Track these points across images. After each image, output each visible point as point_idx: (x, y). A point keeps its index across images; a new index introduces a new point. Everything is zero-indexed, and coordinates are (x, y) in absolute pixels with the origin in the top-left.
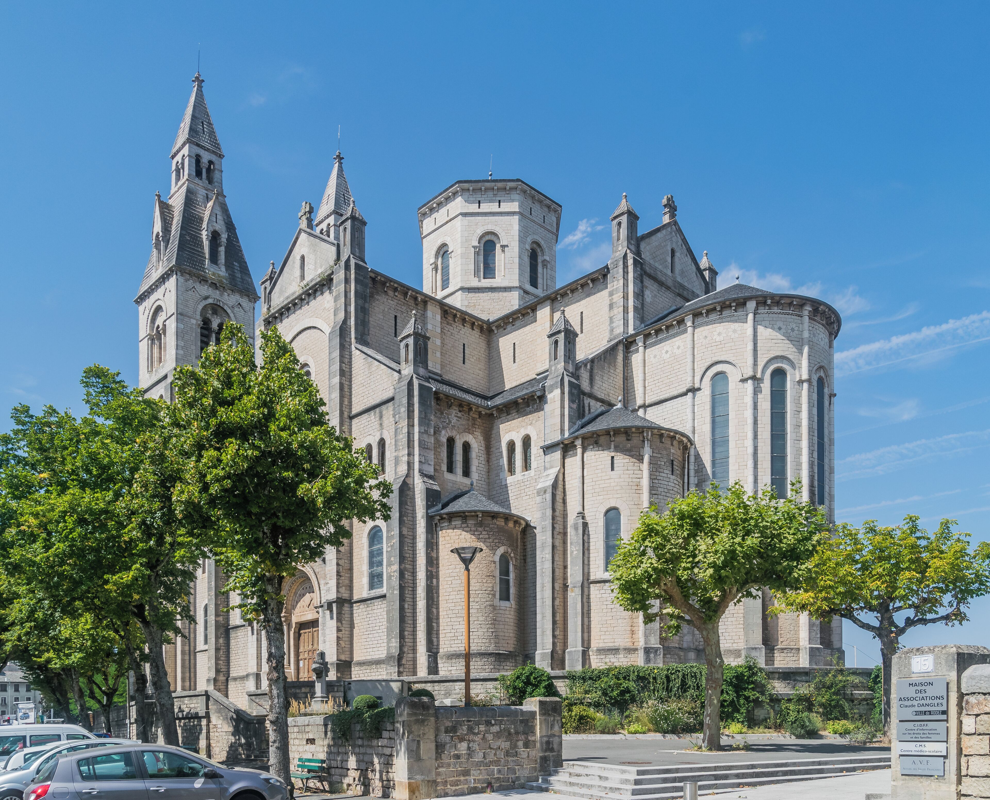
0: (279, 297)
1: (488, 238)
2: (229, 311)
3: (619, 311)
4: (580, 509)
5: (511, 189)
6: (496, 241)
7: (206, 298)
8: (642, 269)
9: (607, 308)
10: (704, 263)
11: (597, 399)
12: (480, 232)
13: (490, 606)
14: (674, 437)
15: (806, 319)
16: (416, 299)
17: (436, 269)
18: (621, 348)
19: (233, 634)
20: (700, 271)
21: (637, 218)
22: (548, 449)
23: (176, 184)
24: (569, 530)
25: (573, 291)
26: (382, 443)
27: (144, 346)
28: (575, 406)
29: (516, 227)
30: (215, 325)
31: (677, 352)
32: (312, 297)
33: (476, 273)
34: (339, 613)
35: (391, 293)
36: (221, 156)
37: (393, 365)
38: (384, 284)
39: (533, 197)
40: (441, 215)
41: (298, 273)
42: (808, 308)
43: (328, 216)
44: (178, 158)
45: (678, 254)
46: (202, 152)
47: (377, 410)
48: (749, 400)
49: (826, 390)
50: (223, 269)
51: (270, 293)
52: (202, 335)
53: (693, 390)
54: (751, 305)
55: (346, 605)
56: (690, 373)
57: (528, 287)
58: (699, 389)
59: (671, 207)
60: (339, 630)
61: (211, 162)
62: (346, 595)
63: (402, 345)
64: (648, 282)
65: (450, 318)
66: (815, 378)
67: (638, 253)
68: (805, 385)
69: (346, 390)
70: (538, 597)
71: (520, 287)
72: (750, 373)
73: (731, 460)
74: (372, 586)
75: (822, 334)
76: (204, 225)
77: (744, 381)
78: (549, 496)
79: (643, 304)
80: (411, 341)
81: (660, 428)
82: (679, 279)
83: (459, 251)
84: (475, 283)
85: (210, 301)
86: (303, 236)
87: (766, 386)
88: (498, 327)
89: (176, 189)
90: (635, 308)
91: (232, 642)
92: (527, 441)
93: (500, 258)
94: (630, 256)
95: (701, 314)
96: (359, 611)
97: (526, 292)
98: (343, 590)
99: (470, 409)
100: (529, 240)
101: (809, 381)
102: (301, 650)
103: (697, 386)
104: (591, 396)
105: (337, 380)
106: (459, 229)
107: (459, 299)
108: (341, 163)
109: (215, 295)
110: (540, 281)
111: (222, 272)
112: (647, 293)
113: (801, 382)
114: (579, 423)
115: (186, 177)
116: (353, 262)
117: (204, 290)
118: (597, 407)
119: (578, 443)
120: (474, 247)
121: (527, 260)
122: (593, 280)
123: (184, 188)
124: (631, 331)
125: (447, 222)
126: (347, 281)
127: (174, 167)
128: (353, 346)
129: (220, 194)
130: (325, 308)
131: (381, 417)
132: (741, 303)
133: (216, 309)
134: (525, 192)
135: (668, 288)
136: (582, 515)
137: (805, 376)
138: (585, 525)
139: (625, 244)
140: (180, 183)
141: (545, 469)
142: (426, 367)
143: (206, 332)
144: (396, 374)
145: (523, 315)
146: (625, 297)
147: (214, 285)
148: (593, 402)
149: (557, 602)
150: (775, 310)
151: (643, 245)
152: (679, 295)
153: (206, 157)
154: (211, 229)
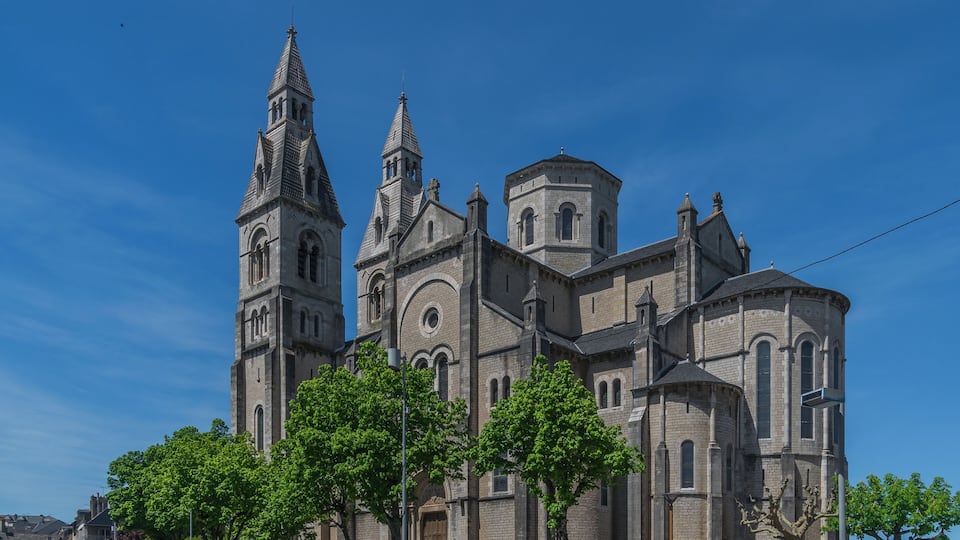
0: (408, 251)
1: (566, 207)
2: (321, 236)
3: (683, 285)
4: (662, 440)
5: (585, 169)
6: (573, 210)
7: (304, 224)
8: (701, 253)
9: (674, 282)
10: (740, 240)
11: (671, 354)
12: (560, 202)
13: (595, 509)
14: (732, 390)
15: (827, 305)
16: (521, 262)
17: (522, 227)
18: (686, 315)
19: (358, 518)
20: (738, 249)
21: (697, 213)
22: (636, 393)
23: (274, 122)
24: (653, 454)
25: (644, 263)
26: (507, 380)
27: (245, 262)
28: (657, 361)
29: (589, 200)
30: (310, 248)
31: (731, 322)
32: (440, 257)
33: (557, 235)
34: (469, 509)
35: (504, 257)
36: (312, 100)
37: (517, 320)
38: (500, 251)
39: (602, 176)
40: (527, 186)
41: (426, 234)
42: (829, 297)
43: (395, 151)
44: (276, 99)
45: (723, 239)
46: (297, 96)
47: (503, 354)
48: (785, 363)
49: (840, 357)
50: (317, 200)
51: (399, 246)
52: (299, 256)
53: (743, 353)
54: (788, 294)
55: (474, 502)
56: (741, 340)
57: (598, 248)
58: (748, 353)
59: (718, 201)
60: (469, 522)
61: (304, 105)
62: (474, 495)
63: (526, 307)
64: (704, 262)
65: (544, 275)
66: (833, 348)
67: (697, 241)
68: (826, 355)
69: (474, 334)
70: (629, 503)
71: (592, 249)
72: (787, 344)
73: (772, 408)
74: (496, 489)
75: (838, 314)
76: (301, 160)
77: (782, 349)
78: (638, 428)
79: (701, 280)
80: (534, 305)
81: (724, 383)
82: (725, 258)
83: (543, 216)
84: (556, 243)
85: (307, 227)
86: (431, 206)
87: (798, 355)
88: (579, 283)
89: (274, 126)
90: (696, 284)
91: (359, 525)
92: (617, 384)
93: (576, 224)
94: (692, 243)
95: (749, 296)
96: (483, 508)
97: (596, 253)
98: (472, 490)
99: (573, 356)
100: (599, 210)
101: (828, 352)
102: (426, 534)
103: (746, 349)
104: (666, 352)
105: (468, 326)
106: (544, 199)
107: (543, 255)
108: (405, 104)
109: (311, 223)
110: (605, 242)
111: (317, 202)
112: (703, 270)
113: (823, 352)
114: (659, 373)
115: (284, 118)
116: (479, 235)
117: (302, 217)
118: (670, 360)
119: (662, 390)
120: (555, 214)
121: (597, 225)
122: (661, 258)
123: (283, 127)
124: (693, 302)
125: (531, 192)
126: (475, 249)
127: (270, 107)
128: (480, 301)
129: (314, 135)
130: (453, 267)
131: (506, 360)
132: (781, 291)
133: (311, 234)
134: (596, 171)
135: (717, 265)
136: (663, 444)
137: (826, 348)
138: (667, 451)
139: (689, 233)
140: (278, 122)
141: (634, 407)
142: (544, 325)
143: (301, 253)
144: (520, 329)
145: (601, 276)
146: (689, 275)
147: (310, 214)
148: (667, 357)
149: (644, 509)
150: (805, 298)
151: (700, 232)
152: (725, 270)
153: (300, 100)
154: (308, 165)
